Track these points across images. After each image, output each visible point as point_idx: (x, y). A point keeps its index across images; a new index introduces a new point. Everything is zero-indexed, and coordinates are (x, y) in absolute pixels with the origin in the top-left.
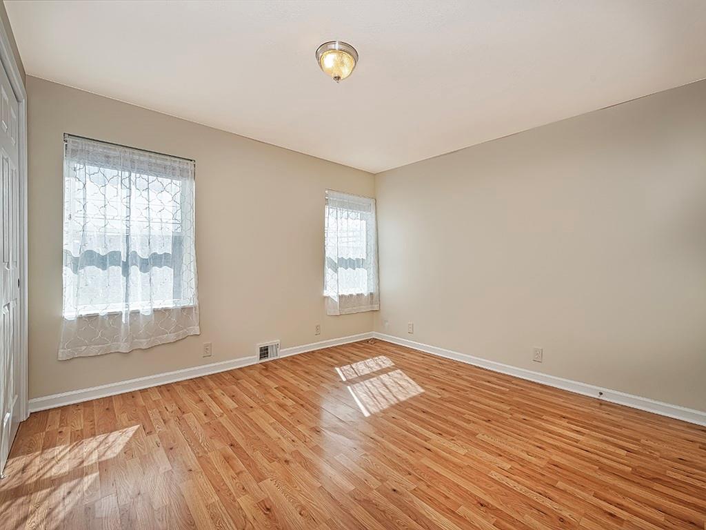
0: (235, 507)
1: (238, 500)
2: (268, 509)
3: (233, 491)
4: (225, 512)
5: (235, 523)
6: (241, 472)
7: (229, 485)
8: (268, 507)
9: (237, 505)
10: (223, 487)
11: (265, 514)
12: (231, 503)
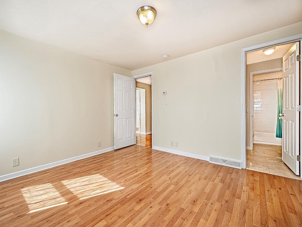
0: (200, 211)
1: (197, 212)
2: (194, 201)
3: (194, 216)
4: (204, 213)
5: (206, 208)
6: (182, 219)
7: (192, 219)
8: (193, 202)
9: (199, 211)
10: (195, 221)
11: (197, 202)
12: (200, 213)
